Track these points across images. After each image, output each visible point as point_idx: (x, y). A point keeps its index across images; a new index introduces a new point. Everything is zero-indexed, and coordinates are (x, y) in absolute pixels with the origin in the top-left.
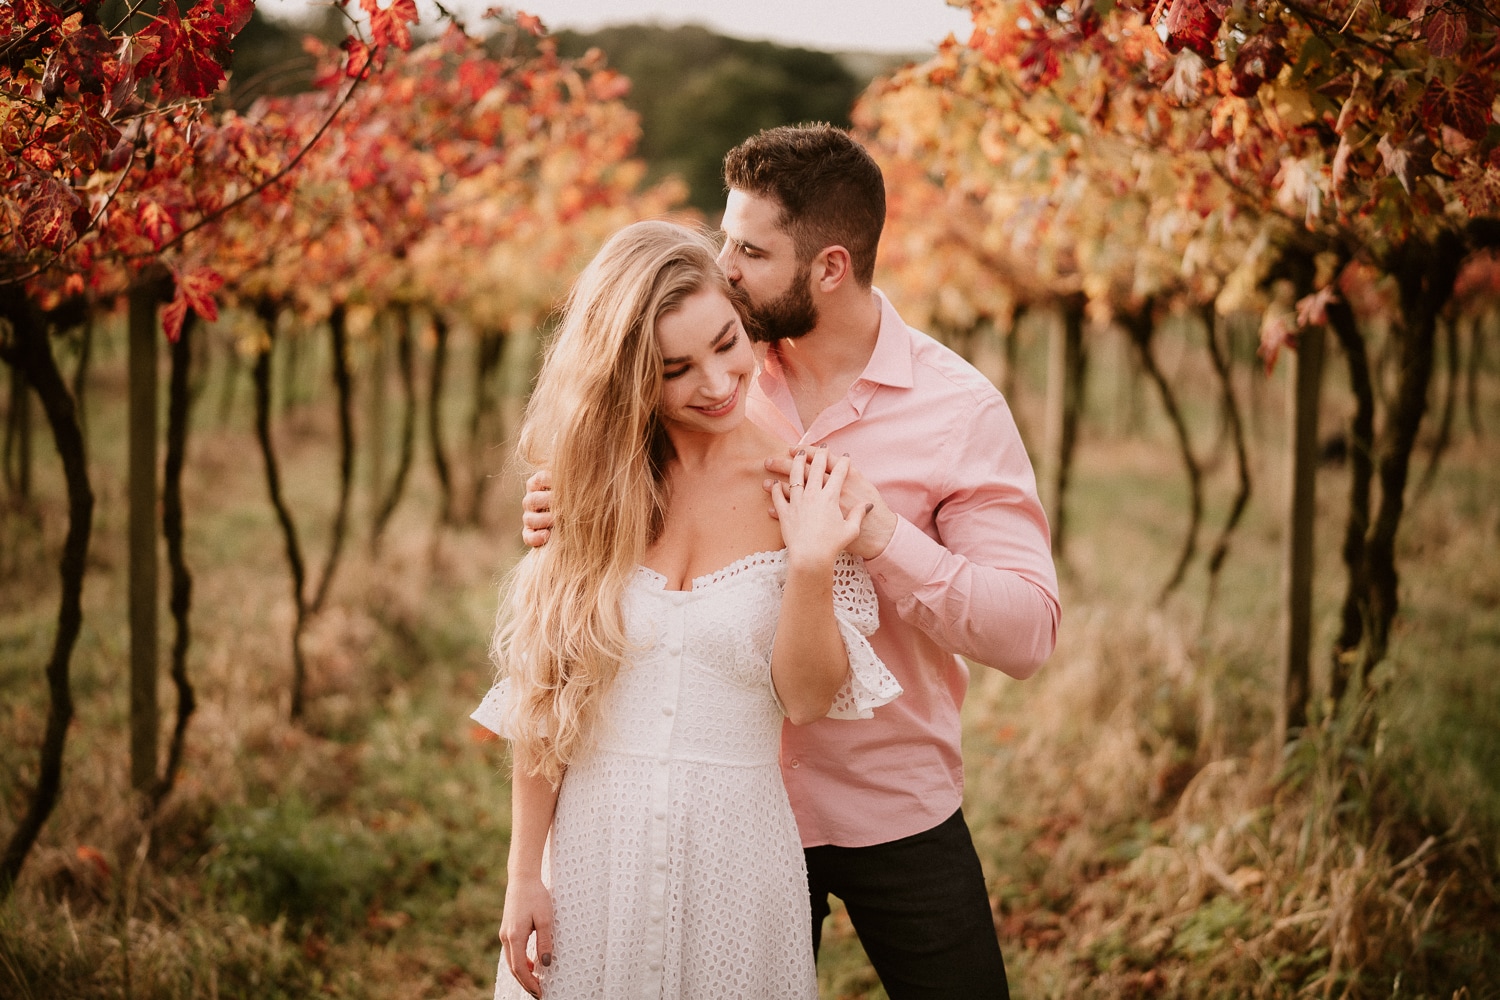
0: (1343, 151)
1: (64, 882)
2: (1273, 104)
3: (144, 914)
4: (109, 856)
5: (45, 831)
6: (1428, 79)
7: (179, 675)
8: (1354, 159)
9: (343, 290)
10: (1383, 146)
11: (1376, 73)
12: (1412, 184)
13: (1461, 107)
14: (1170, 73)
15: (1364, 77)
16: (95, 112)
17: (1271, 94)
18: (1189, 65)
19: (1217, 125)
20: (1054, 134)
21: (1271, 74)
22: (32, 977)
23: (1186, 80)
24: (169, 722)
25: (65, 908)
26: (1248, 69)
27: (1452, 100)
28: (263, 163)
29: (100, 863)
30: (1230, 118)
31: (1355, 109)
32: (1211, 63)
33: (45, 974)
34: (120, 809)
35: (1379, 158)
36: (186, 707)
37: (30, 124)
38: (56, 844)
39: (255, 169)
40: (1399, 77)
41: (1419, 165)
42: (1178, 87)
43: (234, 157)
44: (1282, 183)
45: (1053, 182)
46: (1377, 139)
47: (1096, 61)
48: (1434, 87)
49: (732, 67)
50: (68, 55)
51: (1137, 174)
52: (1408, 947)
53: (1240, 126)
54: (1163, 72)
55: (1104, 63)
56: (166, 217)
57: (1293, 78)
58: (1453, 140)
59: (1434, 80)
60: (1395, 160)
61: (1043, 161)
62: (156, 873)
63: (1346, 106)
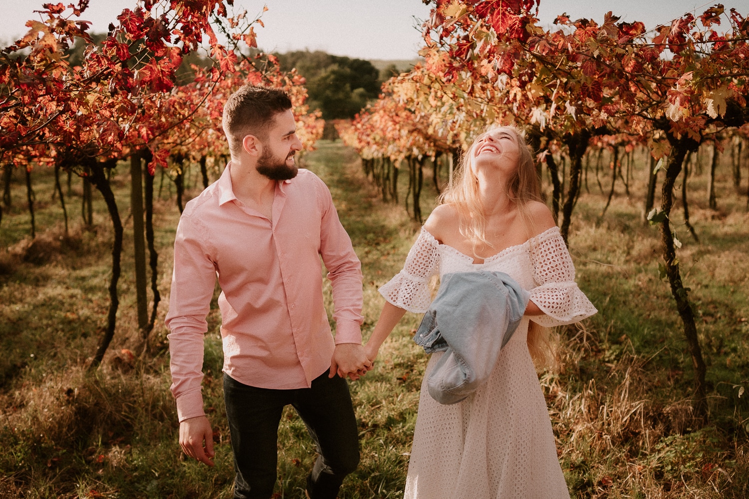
0: (554, 106)
1: (118, 362)
2: (530, 89)
3: (147, 372)
4: (133, 352)
5: (111, 344)
6: (582, 83)
7: (154, 287)
8: (558, 108)
9: (205, 152)
10: (567, 104)
11: (565, 80)
12: (577, 117)
13: (593, 92)
14: (497, 80)
15: (561, 82)
16: (126, 97)
17: (529, 87)
18: (504, 78)
19: (511, 96)
20: (455, 98)
21: (530, 81)
22: (110, 395)
23: (502, 82)
24: (151, 304)
25: (120, 372)
26: (523, 78)
27: (590, 90)
28: (182, 112)
29: (130, 354)
30: (515, 95)
31: (558, 92)
32: (511, 77)
33: (114, 394)
34: (135, 335)
35: (565, 108)
36: (157, 299)
37: (102, 102)
38: (114, 348)
39: (180, 114)
40: (572, 82)
41: (579, 111)
42: (499, 84)
43: (173, 109)
44: (532, 115)
45: (454, 115)
46: (565, 102)
47: (469, 74)
48: (584, 85)
49: (335, 67)
50: (118, 78)
51: (482, 111)
52: (574, 365)
53: (519, 97)
54: (494, 79)
55: (472, 75)
56: (149, 132)
57: (537, 81)
58: (590, 103)
59: (584, 83)
60: (571, 110)
61: (451, 108)
62: (149, 357)
63: (555, 91)
